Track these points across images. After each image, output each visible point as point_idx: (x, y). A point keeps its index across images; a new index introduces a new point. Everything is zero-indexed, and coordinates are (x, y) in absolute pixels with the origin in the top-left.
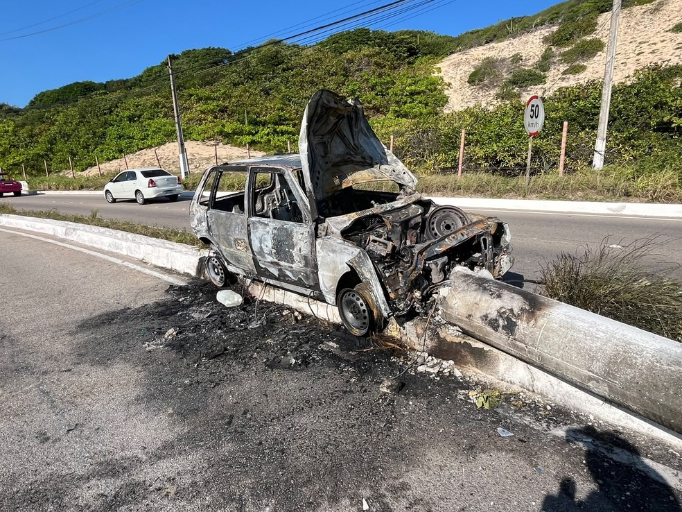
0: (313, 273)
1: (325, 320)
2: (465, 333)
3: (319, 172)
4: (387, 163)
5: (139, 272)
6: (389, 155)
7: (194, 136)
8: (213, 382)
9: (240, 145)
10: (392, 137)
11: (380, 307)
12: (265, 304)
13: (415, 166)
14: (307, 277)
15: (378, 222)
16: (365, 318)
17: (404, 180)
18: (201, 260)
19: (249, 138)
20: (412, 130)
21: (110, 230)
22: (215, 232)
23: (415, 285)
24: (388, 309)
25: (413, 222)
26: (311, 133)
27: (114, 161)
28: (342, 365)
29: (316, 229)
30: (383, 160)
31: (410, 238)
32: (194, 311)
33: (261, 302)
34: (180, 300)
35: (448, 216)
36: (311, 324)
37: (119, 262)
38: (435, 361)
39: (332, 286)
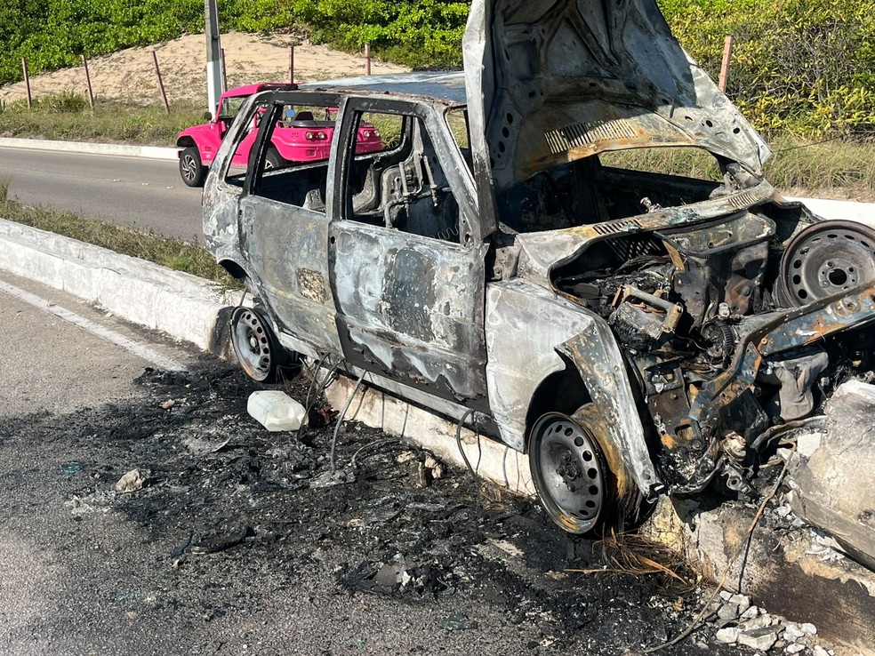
0: (474, 366)
1: (496, 485)
2: (853, 556)
3: (510, 118)
4: (693, 102)
5: (83, 330)
6: (700, 82)
7: (245, 21)
8: (210, 607)
9: (352, 47)
10: (728, 40)
11: (632, 468)
12: (359, 434)
13: (782, 116)
14: (460, 376)
15: (652, 252)
16: (593, 490)
17: (734, 149)
18: (223, 314)
19: (373, 32)
20: (784, 24)
21: (33, 230)
22: (255, 249)
23: (732, 418)
24: (652, 474)
25: (743, 258)
26: (499, 19)
27: (62, 72)
28: (525, 602)
29: (490, 259)
30: (682, 95)
31: (733, 298)
32: (192, 432)
33: (352, 425)
34: (165, 405)
35: (842, 247)
36: (462, 490)
37: (43, 304)
38: (766, 620)
39: (518, 402)
